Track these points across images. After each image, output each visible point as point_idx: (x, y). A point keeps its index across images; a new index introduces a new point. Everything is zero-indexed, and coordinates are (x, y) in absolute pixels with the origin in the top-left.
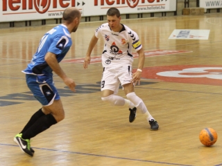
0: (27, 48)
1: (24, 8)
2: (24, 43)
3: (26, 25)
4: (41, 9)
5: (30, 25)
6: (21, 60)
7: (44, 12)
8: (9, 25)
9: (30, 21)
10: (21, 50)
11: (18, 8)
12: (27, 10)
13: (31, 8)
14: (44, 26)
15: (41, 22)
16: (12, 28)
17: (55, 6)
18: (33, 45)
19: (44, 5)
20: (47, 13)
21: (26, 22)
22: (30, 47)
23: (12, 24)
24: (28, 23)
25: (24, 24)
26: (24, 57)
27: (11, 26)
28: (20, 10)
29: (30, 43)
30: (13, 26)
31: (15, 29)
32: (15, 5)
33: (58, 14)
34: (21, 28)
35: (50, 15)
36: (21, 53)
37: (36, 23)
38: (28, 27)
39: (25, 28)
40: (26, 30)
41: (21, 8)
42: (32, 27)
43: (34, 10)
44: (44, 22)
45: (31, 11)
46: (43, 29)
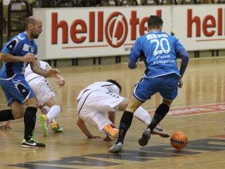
1: (92, 40)
3: (94, 63)
4: (115, 41)
5: (100, 63)
7: (119, 45)
8: (71, 63)
9: (100, 58)
11: (83, 39)
12: (96, 43)
13: (100, 40)
14: (118, 65)
15: (114, 60)
16: (75, 68)
17: (134, 38)
20: (123, 47)
21: (94, 59)
23: (75, 62)
24: (97, 61)
25: (92, 61)
27: (73, 65)
28: (87, 42)
30: (77, 64)
31: (78, 68)
32: (79, 36)
34: (87, 68)
35: (126, 49)
37: (108, 61)
38: (97, 66)
39: (92, 67)
40: (94, 69)
41: (88, 39)
42: (101, 66)
43: (105, 42)
44: (118, 59)
45: (101, 43)
46: (117, 69)
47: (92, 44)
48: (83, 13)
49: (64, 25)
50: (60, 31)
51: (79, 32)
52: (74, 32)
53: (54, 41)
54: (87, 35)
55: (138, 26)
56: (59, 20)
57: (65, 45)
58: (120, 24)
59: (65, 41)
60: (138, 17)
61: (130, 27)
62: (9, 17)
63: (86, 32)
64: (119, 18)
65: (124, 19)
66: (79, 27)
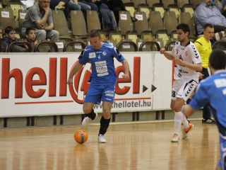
0: (56, 164)
1: (52, 94)
2: (50, 155)
3: (55, 123)
4: (81, 96)
5: (61, 123)
8: (25, 122)
9: (62, 117)
16: (30, 128)
18: (66, 158)
21: (55, 117)
22: (61, 162)
23: (31, 121)
24: (58, 121)
25: (52, 121)
27: (28, 125)
29: (61, 155)
30: (33, 125)
31: (35, 129)
34: (46, 129)
38: (58, 127)
39: (52, 128)
40: (55, 131)
42: (63, 127)
47: (53, 99)
48: (41, 60)
49: (17, 74)
50: (12, 81)
51: (37, 83)
52: (31, 83)
53: (5, 95)
54: (46, 88)
56: (12, 68)
57: (19, 100)
59: (19, 95)
63: (45, 84)
66: (36, 77)
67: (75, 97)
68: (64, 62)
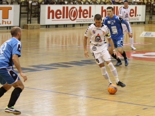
0: (64, 39)
1: (63, 17)
2: (63, 37)
4: (72, 18)
6: (61, 45)
7: (74, 20)
8: (55, 26)
9: (66, 25)
10: (61, 39)
11: (60, 17)
12: (65, 19)
13: (67, 18)
14: (74, 27)
15: (72, 26)
16: (57, 28)
17: (80, 17)
18: (68, 37)
19: (74, 16)
20: (75, 21)
21: (64, 25)
22: (66, 39)
23: (57, 26)
26: (63, 44)
28: (61, 19)
29: (66, 36)
31: (58, 28)
32: (58, 16)
33: (81, 21)
34: (61, 28)
35: (77, 22)
36: (61, 42)
37: (69, 26)
38: (65, 28)
39: (63, 28)
41: (62, 17)
42: (67, 28)
43: (69, 18)
44: (74, 25)
45: (67, 19)
46: (73, 29)
47: (64, 19)
48: (60, 7)
49: (53, 11)
50: (51, 14)
51: (59, 14)
52: (57, 14)
53: (49, 18)
54: (62, 16)
55: (82, 13)
56: (51, 9)
58: (75, 12)
59: (53, 18)
60: (82, 9)
61: (78, 13)
62: (31, 8)
63: (61, 14)
64: (74, 9)
65: (76, 10)
66: (58, 12)
67: (71, 19)
68: (67, 8)
